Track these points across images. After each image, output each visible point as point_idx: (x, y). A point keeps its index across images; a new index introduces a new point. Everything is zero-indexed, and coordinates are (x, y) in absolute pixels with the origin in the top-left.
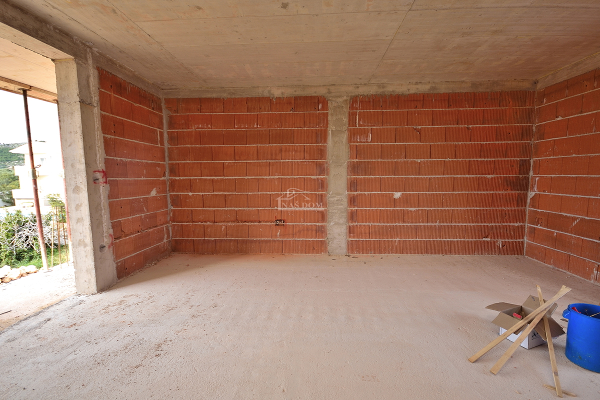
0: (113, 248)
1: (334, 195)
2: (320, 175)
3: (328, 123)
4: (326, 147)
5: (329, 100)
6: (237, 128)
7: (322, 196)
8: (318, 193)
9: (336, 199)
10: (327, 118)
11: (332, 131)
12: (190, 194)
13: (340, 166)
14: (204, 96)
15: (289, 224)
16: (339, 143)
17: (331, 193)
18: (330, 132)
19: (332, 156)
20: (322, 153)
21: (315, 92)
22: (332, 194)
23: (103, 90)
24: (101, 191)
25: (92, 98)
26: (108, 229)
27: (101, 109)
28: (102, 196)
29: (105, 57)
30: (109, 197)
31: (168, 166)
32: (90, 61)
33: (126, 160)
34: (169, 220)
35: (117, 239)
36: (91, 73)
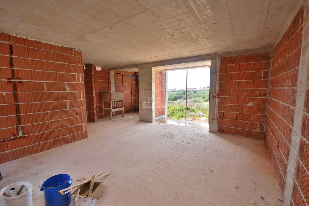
0: (218, 121)
2: (293, 105)
4: (298, 70)
6: (280, 62)
7: (291, 130)
8: (290, 126)
12: (270, 108)
17: (294, 130)
18: (302, 50)
22: (294, 132)
23: (222, 65)
24: (216, 100)
25: (217, 70)
26: (216, 113)
27: (220, 73)
28: (216, 102)
29: (225, 52)
30: (219, 103)
31: (269, 90)
32: (218, 58)
33: (231, 89)
34: (264, 121)
35: (220, 118)
36: (218, 62)
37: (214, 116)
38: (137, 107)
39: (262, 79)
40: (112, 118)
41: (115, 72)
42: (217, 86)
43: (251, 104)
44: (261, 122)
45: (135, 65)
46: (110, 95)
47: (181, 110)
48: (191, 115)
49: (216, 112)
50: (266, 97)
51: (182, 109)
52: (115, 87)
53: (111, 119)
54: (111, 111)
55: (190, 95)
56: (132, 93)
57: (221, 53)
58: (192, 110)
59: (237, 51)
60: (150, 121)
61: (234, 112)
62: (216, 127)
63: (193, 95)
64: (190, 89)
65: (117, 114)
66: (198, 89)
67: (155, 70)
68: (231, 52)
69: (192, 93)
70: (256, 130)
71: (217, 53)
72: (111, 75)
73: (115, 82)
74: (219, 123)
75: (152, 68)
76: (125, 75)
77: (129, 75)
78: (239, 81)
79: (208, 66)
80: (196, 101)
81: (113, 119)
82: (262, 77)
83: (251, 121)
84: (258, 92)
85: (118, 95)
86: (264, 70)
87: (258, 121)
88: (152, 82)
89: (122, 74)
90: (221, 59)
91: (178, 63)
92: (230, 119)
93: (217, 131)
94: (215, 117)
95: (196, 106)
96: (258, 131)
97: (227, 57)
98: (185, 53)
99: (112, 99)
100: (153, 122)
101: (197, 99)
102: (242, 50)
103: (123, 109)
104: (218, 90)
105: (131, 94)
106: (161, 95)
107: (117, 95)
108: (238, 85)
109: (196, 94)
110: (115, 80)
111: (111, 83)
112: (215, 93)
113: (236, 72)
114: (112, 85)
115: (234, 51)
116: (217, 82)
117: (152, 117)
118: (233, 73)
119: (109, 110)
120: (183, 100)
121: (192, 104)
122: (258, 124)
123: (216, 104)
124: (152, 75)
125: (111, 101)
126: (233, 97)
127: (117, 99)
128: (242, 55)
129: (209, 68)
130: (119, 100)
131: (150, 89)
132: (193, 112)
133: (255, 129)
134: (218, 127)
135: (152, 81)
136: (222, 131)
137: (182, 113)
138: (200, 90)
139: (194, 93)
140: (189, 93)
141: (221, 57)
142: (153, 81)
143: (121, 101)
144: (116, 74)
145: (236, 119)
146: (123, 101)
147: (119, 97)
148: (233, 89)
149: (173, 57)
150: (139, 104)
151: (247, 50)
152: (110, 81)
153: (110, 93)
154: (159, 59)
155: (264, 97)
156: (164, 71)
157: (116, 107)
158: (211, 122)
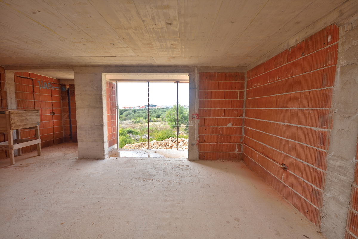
0: (198, 146)
1: (335, 158)
2: (322, 127)
3: (337, 58)
4: (331, 90)
5: (341, 25)
6: (269, 83)
7: (321, 153)
8: (317, 149)
9: (338, 164)
10: (336, 51)
11: (342, 67)
12: (250, 128)
13: (349, 117)
14: (258, 64)
15: (291, 172)
16: (350, 83)
17: (333, 153)
18: (338, 70)
19: (338, 103)
20: (326, 99)
21: (325, 23)
22: (334, 156)
23: (201, 81)
24: (196, 122)
25: (196, 86)
26: (197, 137)
27: (199, 89)
28: (196, 124)
29: (203, 66)
30: (199, 124)
31: (245, 110)
32: (196, 72)
33: (211, 109)
34: (242, 141)
35: (201, 142)
36: (196, 76)
37: (194, 140)
38: (64, 136)
39: (239, 99)
40: (15, 161)
41: (15, 73)
42: (196, 105)
43: (230, 125)
44: (239, 142)
45: (67, 66)
46: (7, 117)
47: (122, 134)
48: (136, 139)
49: (195, 136)
50: (242, 117)
51: (123, 132)
52: (18, 102)
53: (12, 164)
54: (12, 148)
55: (129, 115)
56: (53, 113)
57: (200, 67)
58: (136, 132)
59: (216, 67)
60: (100, 158)
61: (215, 135)
62: (196, 154)
63: (133, 115)
64: (127, 107)
65: (22, 153)
66: (137, 108)
67: (106, 77)
68: (210, 67)
69: (131, 113)
70: (235, 152)
71: (195, 66)
72: (6, 78)
73: (16, 92)
74: (200, 148)
75: (102, 75)
76: (39, 82)
77: (47, 82)
78: (219, 100)
79: (175, 82)
80: (138, 122)
81: (16, 165)
82: (239, 97)
83: (230, 143)
84: (236, 113)
85: (28, 118)
86: (240, 90)
87: (236, 143)
88: (102, 97)
89: (32, 79)
90: (199, 73)
91: (145, 72)
92: (211, 143)
93: (198, 158)
94: (196, 142)
95: (139, 127)
96: (237, 152)
97: (206, 72)
98: (162, 59)
99: (13, 125)
100: (105, 158)
101: (138, 119)
102: (220, 67)
103: (38, 141)
104: (198, 110)
105: (53, 115)
106: (111, 115)
107: (24, 118)
108: (217, 104)
109: (137, 114)
110: (16, 89)
111: (8, 95)
112: (194, 113)
113: (215, 90)
114: (8, 98)
115: (213, 67)
116: (196, 101)
117: (104, 150)
118: (213, 90)
119: (7, 147)
120: (121, 121)
121: (133, 126)
122: (237, 145)
123: (196, 126)
124: (102, 85)
125: (11, 129)
126: (213, 118)
127: (25, 125)
128: (221, 72)
129: (175, 83)
130: (29, 126)
131: (98, 108)
132: (137, 136)
133: (234, 150)
134: (198, 153)
135: (102, 94)
136: (203, 157)
137: (125, 137)
138: (139, 109)
139: (134, 112)
140: (128, 113)
141: (200, 71)
142: (104, 95)
143: (35, 128)
144: (18, 78)
145: (217, 142)
146: (38, 128)
147: (30, 120)
148: (213, 109)
149: (141, 62)
150: (78, 132)
151: (225, 68)
152: (5, 90)
153: (7, 113)
154: (117, 62)
155: (240, 117)
156: (114, 81)
157: (20, 138)
158: (191, 148)
